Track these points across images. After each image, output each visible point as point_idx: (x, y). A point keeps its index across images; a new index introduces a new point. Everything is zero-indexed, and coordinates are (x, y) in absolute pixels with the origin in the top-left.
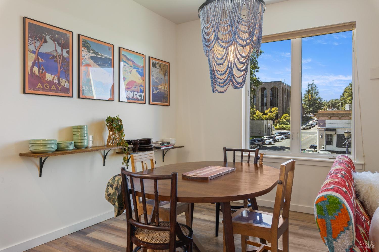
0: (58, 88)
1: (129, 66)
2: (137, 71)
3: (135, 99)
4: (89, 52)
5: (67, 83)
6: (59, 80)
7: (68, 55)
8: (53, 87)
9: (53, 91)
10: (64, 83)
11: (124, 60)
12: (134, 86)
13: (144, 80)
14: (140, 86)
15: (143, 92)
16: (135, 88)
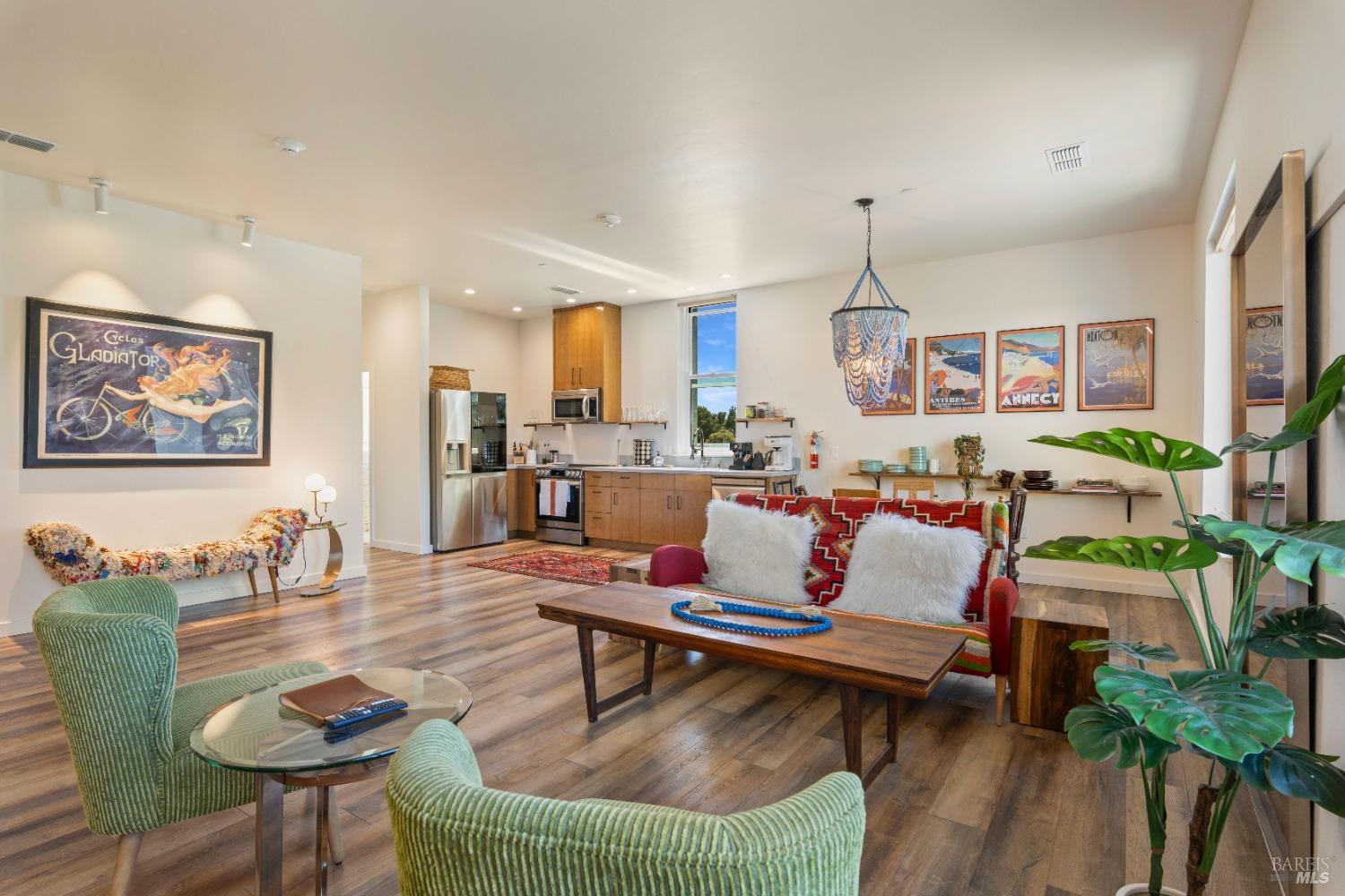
0: (897, 406)
1: (1020, 354)
2: (1040, 358)
3: (1034, 406)
4: (941, 354)
5: (909, 399)
6: (898, 397)
7: (909, 367)
8: (892, 406)
9: (892, 410)
10: (906, 399)
11: (1008, 348)
12: (1033, 385)
13: (1062, 370)
14: (1049, 383)
15: (1057, 391)
16: (1038, 386)
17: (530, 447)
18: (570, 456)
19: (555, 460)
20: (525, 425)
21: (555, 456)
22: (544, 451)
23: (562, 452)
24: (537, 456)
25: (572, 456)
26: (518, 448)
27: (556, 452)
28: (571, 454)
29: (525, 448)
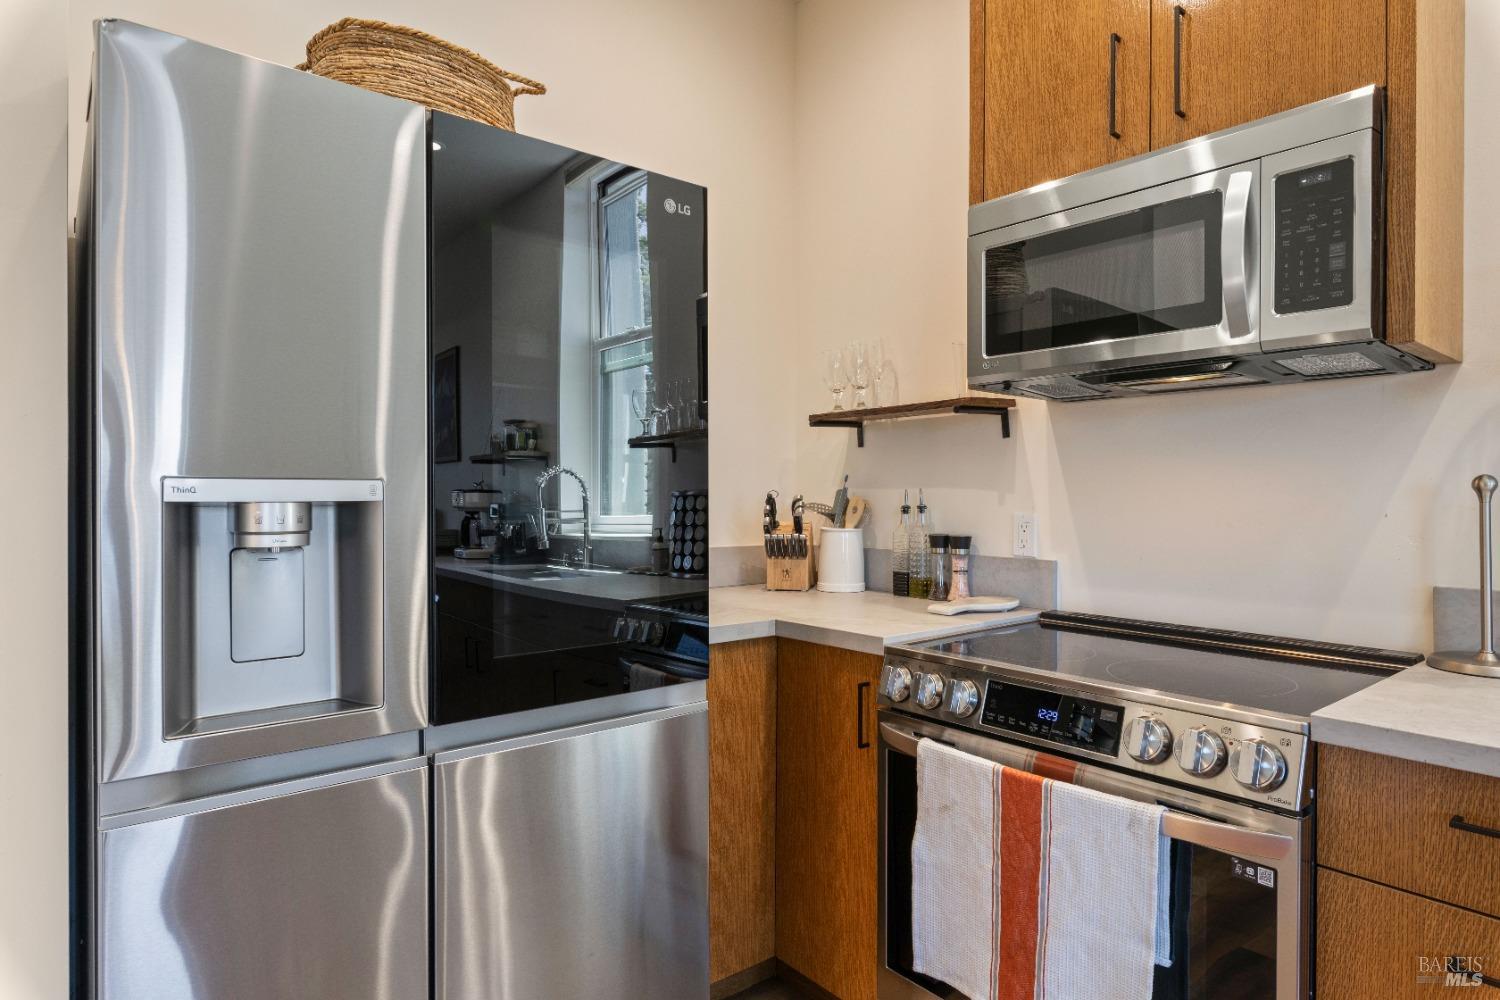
17: (837, 515)
18: (1040, 570)
19: (959, 583)
20: (818, 421)
21: (959, 564)
22: (899, 537)
23: (992, 543)
24: (867, 553)
25: (1052, 567)
26: (785, 520)
27: (964, 542)
28: (1046, 554)
29: (810, 518)
